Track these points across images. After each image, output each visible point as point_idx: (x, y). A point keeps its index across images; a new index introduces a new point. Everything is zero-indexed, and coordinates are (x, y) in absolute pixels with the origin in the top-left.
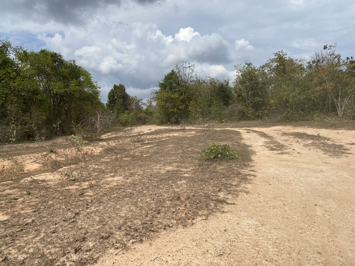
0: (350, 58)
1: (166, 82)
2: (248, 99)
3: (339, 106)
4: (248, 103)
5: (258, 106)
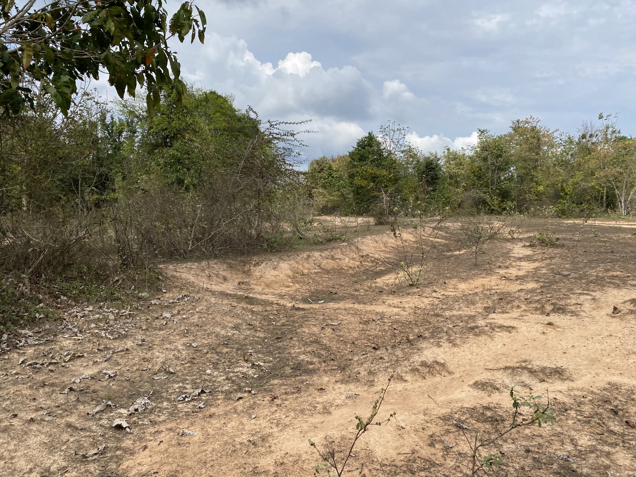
0: (617, 132)
1: (360, 150)
2: (492, 183)
3: (623, 201)
4: (492, 189)
5: (504, 195)
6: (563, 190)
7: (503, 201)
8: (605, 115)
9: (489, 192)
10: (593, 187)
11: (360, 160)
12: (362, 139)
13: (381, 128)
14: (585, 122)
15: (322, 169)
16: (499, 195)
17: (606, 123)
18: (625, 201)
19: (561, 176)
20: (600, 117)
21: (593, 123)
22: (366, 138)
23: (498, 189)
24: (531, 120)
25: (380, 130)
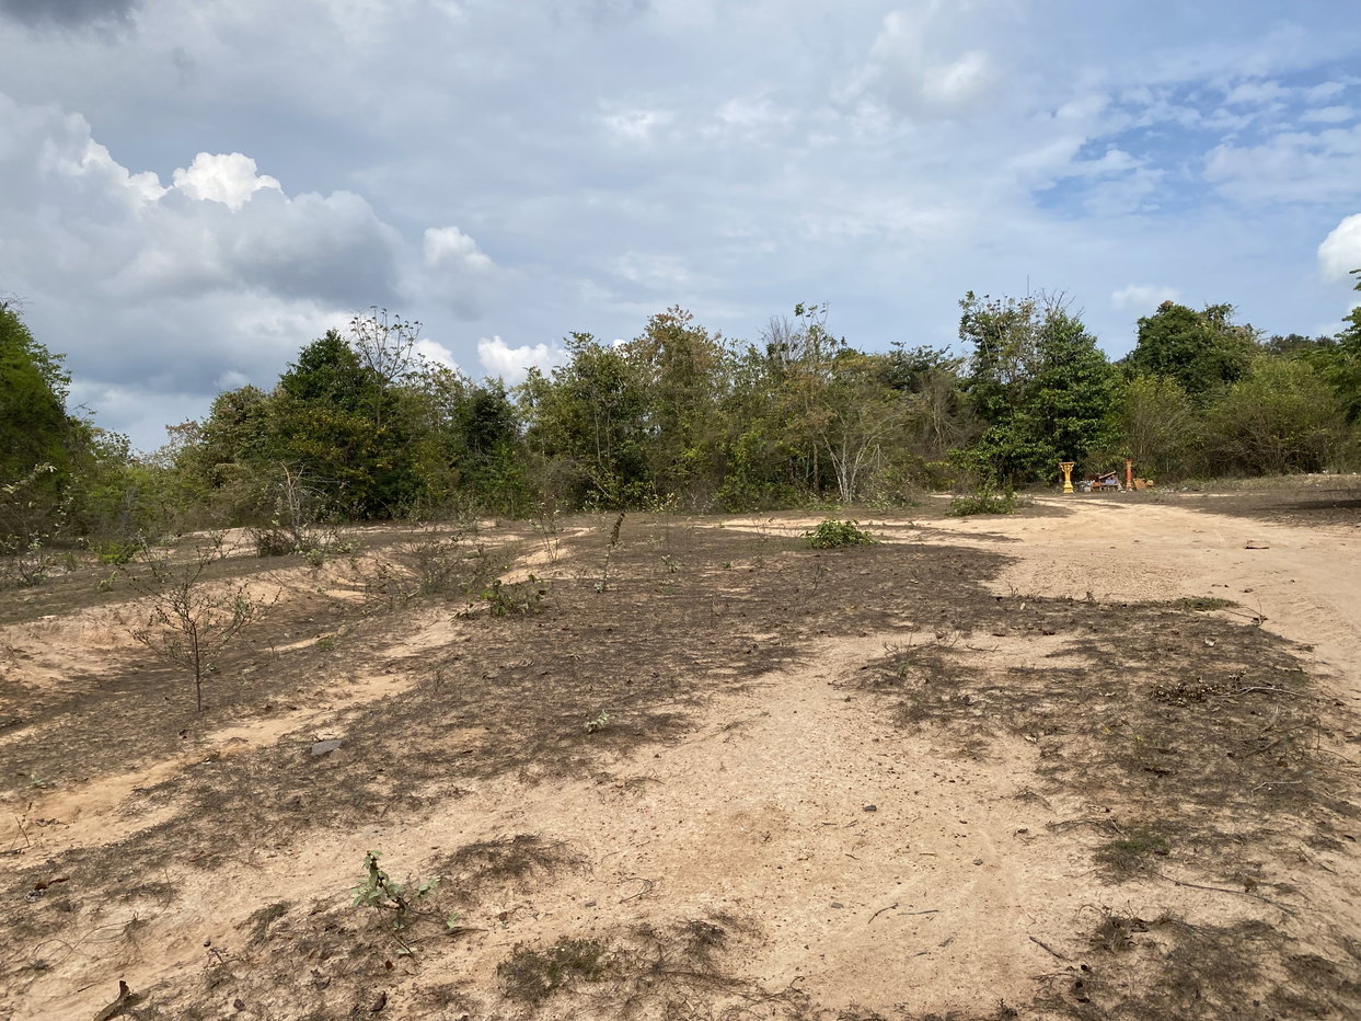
0: (839, 341)
1: (308, 372)
2: (604, 445)
3: (844, 473)
4: (602, 457)
5: (630, 469)
6: (729, 454)
7: (627, 481)
8: (806, 307)
9: (597, 463)
10: (782, 450)
11: (307, 395)
12: (313, 347)
13: (353, 322)
14: (775, 319)
15: (244, 416)
16: (617, 468)
17: (809, 323)
18: (848, 473)
19: (726, 427)
20: (799, 311)
21: (789, 323)
22: (321, 343)
23: (615, 456)
24: (676, 315)
25: (353, 326)
